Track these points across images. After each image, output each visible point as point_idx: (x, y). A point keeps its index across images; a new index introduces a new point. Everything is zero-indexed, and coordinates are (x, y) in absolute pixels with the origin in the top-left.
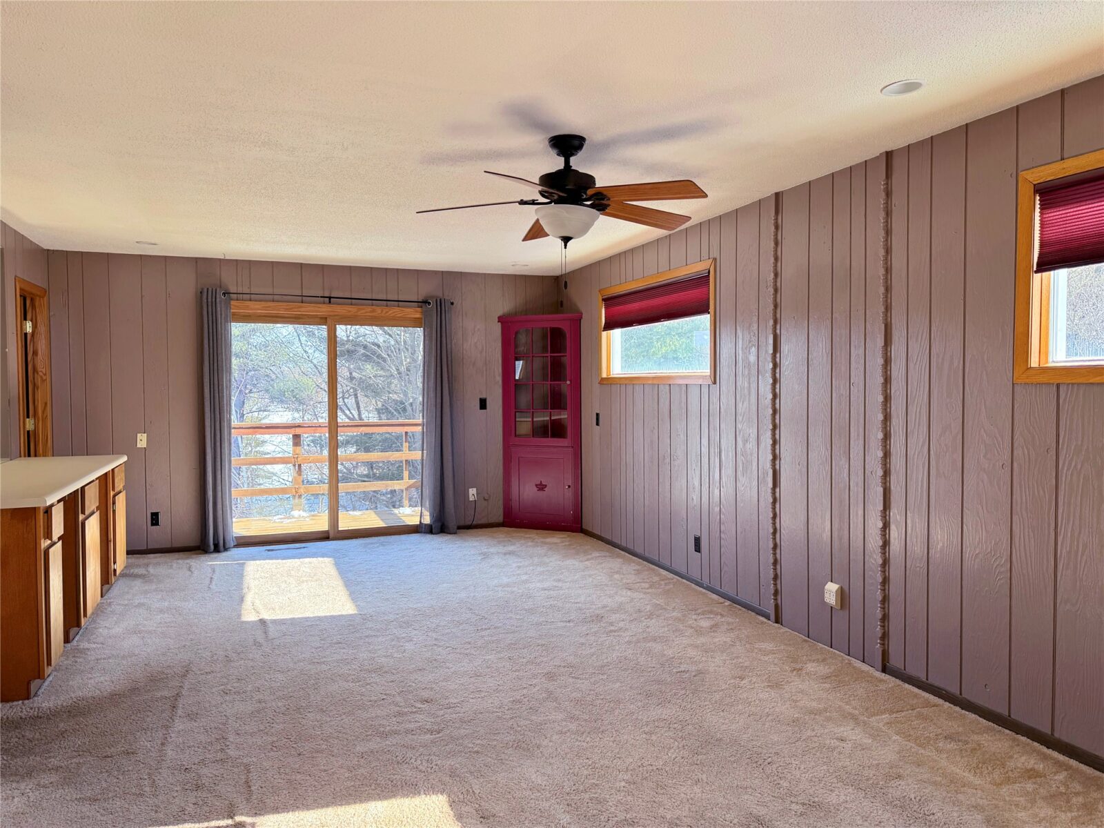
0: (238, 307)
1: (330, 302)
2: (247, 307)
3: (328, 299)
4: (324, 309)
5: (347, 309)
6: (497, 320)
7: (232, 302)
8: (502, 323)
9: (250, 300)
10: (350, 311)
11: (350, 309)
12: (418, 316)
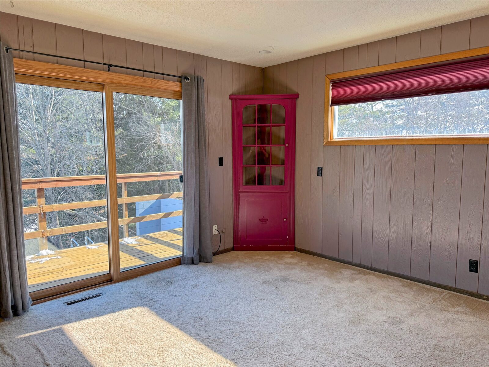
0: (21, 66)
1: (109, 70)
2: (30, 67)
3: (107, 66)
4: (104, 77)
5: (123, 77)
6: (229, 97)
7: (15, 60)
8: (232, 100)
9: (34, 60)
10: (126, 80)
11: (127, 78)
12: (178, 89)
